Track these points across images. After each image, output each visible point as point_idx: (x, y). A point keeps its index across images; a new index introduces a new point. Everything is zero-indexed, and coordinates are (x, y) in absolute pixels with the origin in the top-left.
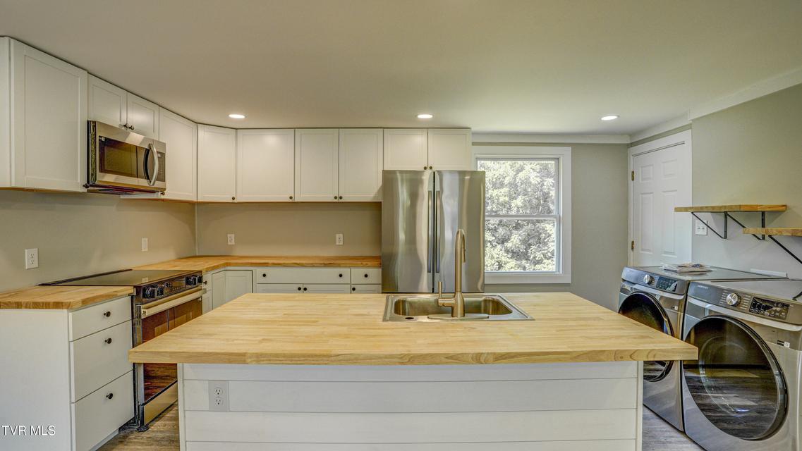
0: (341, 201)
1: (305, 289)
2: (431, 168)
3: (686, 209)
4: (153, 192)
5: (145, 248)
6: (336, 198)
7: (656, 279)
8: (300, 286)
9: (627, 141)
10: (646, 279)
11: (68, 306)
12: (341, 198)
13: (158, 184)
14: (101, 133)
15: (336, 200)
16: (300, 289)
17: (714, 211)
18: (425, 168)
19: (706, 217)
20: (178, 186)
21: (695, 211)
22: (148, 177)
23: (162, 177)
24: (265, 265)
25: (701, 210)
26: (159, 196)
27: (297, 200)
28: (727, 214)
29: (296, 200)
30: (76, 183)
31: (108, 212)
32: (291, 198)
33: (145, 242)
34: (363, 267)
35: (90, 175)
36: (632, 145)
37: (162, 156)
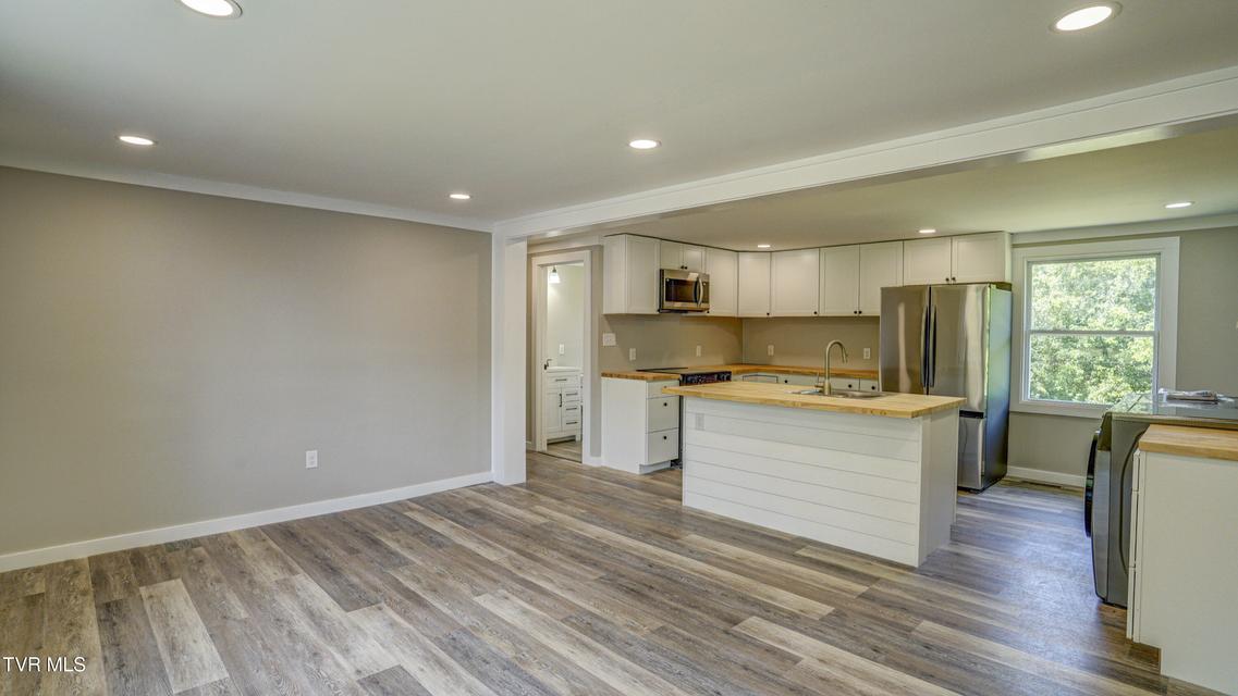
0: (860, 315)
2: (953, 279)
4: (701, 311)
5: (698, 353)
6: (856, 312)
11: (646, 379)
12: (859, 312)
13: (703, 306)
14: (667, 276)
18: (947, 280)
20: (720, 305)
22: (696, 302)
23: (706, 300)
24: (787, 372)
26: (705, 313)
29: (820, 315)
30: (653, 309)
31: (674, 325)
32: (816, 313)
33: (699, 348)
34: (871, 379)
35: (661, 304)
37: (707, 285)
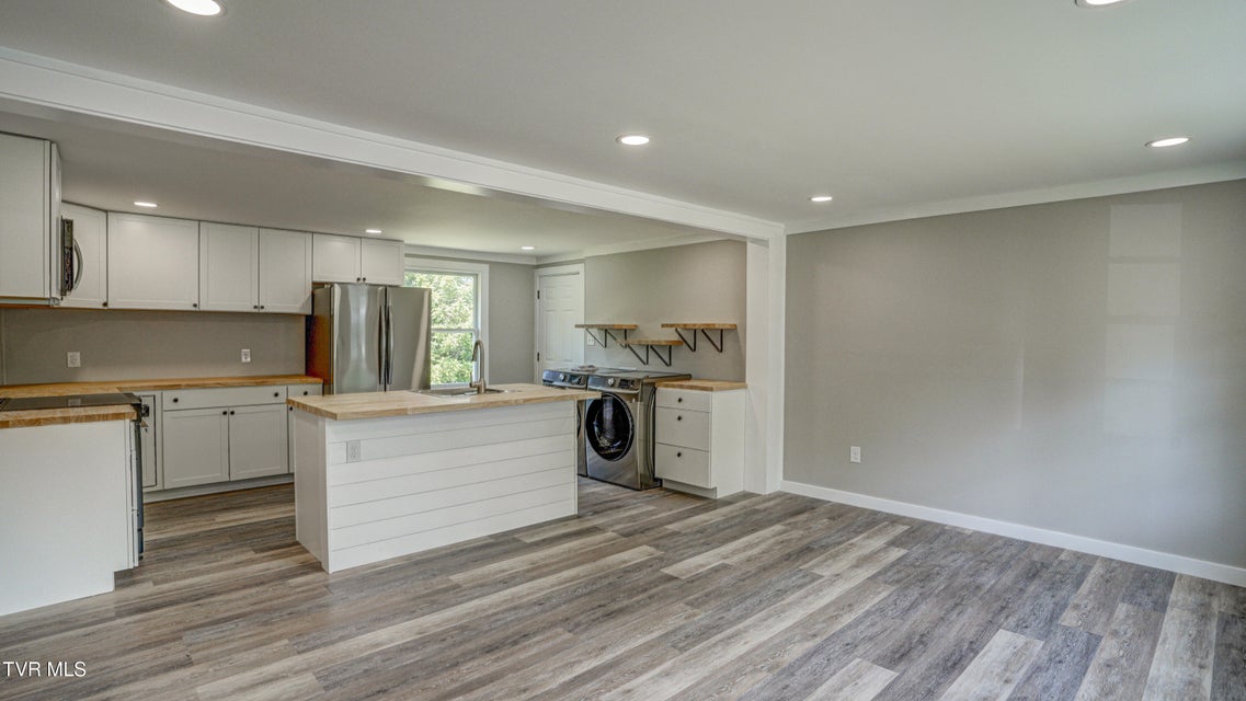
0: (263, 311)
1: (232, 413)
2: (364, 279)
3: (582, 326)
6: (255, 307)
7: (568, 376)
8: (226, 409)
9: (534, 263)
10: (562, 377)
12: (262, 307)
15: (256, 310)
16: (225, 413)
17: (599, 327)
18: (359, 279)
19: (594, 331)
21: (587, 327)
25: (592, 326)
27: (203, 307)
28: (607, 331)
29: (202, 309)
32: (195, 305)
34: (303, 383)
36: (538, 267)
